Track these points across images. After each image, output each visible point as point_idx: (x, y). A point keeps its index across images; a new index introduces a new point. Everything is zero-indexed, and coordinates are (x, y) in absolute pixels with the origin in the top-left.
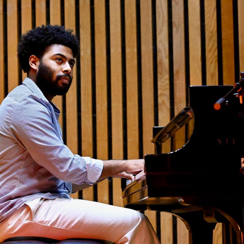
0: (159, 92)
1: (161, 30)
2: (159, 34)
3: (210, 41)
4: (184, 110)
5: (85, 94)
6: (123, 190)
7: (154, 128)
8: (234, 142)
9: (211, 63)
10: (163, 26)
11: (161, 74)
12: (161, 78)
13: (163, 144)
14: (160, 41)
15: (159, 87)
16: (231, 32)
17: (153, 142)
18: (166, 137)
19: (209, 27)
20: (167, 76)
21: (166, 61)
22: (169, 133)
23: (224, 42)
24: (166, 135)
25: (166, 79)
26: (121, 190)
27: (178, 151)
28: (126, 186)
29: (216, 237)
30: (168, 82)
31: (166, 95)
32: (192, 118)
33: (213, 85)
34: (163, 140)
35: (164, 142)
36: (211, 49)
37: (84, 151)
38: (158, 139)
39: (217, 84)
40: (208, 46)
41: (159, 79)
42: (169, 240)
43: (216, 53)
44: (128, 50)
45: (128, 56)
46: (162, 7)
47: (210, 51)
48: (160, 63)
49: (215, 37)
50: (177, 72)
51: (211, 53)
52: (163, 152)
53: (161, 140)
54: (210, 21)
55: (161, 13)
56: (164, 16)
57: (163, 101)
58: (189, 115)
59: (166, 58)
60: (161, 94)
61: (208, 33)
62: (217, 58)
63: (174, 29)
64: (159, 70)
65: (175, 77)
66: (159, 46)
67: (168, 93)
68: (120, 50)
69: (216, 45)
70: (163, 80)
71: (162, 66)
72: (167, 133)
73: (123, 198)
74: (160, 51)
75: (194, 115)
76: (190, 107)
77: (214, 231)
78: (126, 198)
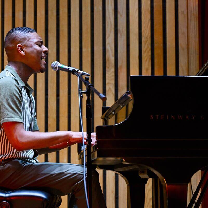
0: (107, 81)
1: (109, 35)
2: (108, 38)
3: (145, 44)
4: (126, 93)
5: (51, 82)
6: (79, 154)
7: (103, 108)
8: (162, 117)
9: (146, 61)
10: (110, 32)
11: (108, 68)
12: (108, 71)
13: (109, 120)
14: (109, 44)
15: (107, 77)
16: (161, 38)
17: (102, 118)
18: (112, 114)
19: (145, 33)
20: (113, 70)
21: (112, 59)
22: (114, 111)
23: (156, 45)
24: (111, 113)
25: (113, 72)
26: (77, 153)
27: (121, 123)
28: (81, 151)
29: (148, 190)
30: (113, 74)
31: (112, 84)
32: (131, 100)
33: (147, 75)
34: (109, 117)
35: (110, 118)
36: (146, 50)
37: (50, 125)
38: (105, 116)
39: (150, 75)
40: (144, 47)
41: (107, 72)
42: (112, 192)
43: (150, 54)
44: (84, 50)
45: (84, 54)
46: (110, 18)
47: (145, 52)
48: (108, 60)
49: (149, 41)
50: (121, 66)
51: (146, 53)
52: (109, 124)
53: (108, 117)
54: (145, 29)
55: (110, 23)
56: (111, 25)
57: (110, 88)
58: (130, 97)
59: (112, 56)
60: (108, 83)
61: (144, 38)
62: (150, 57)
63: (119, 35)
64: (107, 64)
65: (119, 71)
66: (108, 47)
67: (113, 82)
68: (78, 49)
69: (150, 47)
70: (110, 73)
71: (109, 62)
72: (113, 111)
73: (79, 159)
74: (108, 51)
75: (133, 97)
76: (131, 92)
77: (146, 185)
78: (81, 160)
